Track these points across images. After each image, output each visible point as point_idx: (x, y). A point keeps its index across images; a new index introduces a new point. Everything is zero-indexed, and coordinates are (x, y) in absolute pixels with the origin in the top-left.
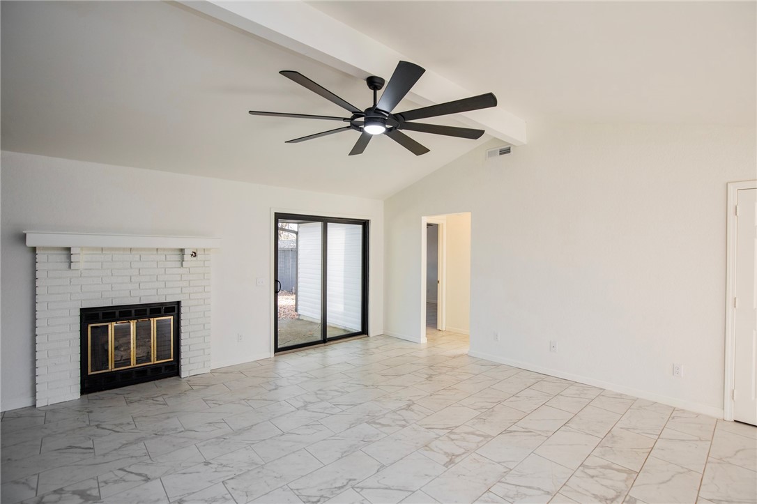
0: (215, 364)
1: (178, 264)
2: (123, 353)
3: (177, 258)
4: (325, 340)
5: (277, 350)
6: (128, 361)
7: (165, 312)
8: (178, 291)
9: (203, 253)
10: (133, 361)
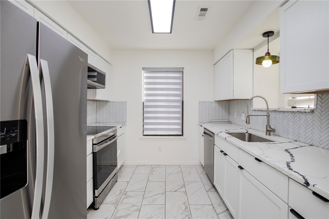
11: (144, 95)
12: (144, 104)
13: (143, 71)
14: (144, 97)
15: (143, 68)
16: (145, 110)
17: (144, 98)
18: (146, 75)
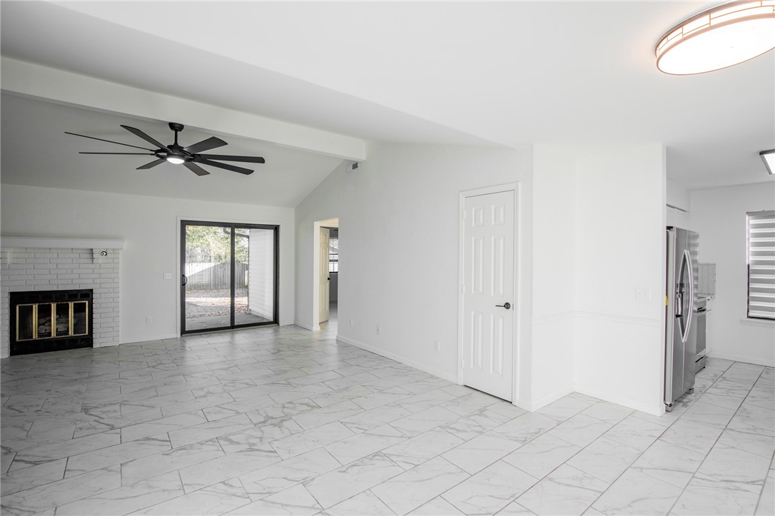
0: (122, 340)
1: (90, 261)
2: (47, 328)
3: (89, 256)
4: (233, 327)
5: (183, 332)
6: (50, 334)
7: (81, 297)
8: (91, 281)
9: (112, 252)
10: (54, 334)
11: (750, 253)
12: (750, 268)
13: (747, 217)
14: (750, 257)
15: (747, 213)
16: (752, 276)
17: (750, 259)
18: (753, 222)
